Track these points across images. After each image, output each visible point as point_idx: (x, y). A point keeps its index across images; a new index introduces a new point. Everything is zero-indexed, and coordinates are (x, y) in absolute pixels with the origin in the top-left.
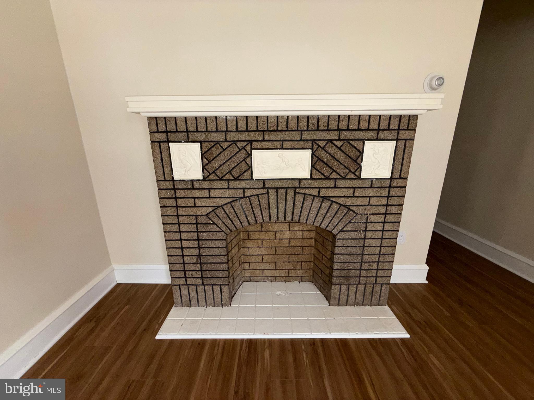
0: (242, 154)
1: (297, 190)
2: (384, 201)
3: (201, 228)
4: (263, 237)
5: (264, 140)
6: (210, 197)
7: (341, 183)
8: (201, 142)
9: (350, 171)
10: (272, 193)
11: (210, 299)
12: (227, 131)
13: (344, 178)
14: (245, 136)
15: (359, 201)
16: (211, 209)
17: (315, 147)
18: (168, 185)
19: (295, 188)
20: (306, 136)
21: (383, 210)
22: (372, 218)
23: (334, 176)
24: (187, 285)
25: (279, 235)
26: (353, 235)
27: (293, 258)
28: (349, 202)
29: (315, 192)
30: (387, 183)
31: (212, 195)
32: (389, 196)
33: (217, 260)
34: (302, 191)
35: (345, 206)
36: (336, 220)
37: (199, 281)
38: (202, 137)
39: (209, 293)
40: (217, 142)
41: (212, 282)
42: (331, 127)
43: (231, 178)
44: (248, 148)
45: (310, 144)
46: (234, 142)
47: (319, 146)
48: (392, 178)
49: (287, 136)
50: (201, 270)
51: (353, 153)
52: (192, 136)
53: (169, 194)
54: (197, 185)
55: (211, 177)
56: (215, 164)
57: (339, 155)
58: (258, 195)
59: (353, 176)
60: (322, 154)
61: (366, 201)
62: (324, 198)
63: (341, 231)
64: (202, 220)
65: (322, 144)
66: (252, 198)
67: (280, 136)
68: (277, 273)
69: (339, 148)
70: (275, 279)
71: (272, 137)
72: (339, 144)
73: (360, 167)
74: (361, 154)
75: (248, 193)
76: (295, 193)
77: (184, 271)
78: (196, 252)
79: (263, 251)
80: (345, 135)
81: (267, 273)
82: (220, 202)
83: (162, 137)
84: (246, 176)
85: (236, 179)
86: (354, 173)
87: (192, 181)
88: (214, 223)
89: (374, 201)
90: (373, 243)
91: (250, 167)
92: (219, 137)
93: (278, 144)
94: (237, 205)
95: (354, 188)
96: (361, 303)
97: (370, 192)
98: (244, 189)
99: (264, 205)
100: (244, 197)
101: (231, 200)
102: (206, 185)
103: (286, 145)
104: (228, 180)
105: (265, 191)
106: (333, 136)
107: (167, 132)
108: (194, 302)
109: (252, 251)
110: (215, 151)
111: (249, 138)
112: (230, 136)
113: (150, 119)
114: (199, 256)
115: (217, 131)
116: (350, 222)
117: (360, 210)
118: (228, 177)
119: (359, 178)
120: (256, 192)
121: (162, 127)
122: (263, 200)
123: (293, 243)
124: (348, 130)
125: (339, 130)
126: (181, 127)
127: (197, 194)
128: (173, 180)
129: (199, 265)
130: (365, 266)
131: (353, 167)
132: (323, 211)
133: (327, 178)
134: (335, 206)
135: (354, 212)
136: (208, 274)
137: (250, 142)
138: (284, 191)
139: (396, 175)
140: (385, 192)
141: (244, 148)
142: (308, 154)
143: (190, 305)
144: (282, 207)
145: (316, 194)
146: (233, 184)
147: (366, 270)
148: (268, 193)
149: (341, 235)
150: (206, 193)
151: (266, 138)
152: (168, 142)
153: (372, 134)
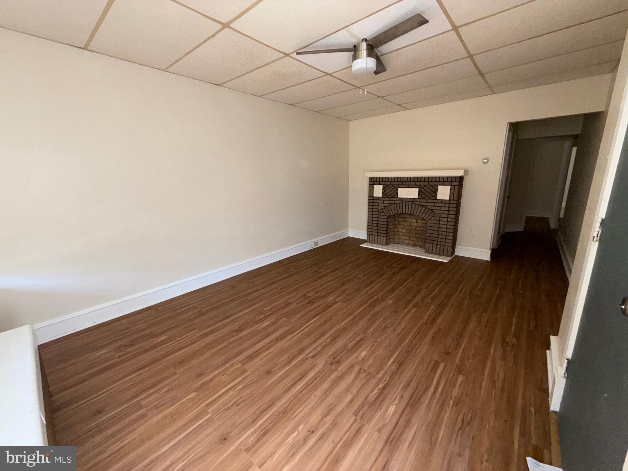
0: (395, 189)
1: (413, 202)
2: (447, 209)
3: (380, 214)
4: (405, 224)
5: (402, 185)
6: (384, 203)
7: (429, 201)
8: (383, 185)
9: (433, 196)
10: (404, 203)
11: (379, 243)
12: (391, 182)
13: (430, 199)
14: (396, 183)
15: (436, 208)
16: (383, 207)
17: (420, 187)
18: (372, 198)
19: (412, 202)
20: (417, 183)
21: (447, 212)
22: (442, 216)
23: (427, 198)
24: (372, 234)
25: (412, 224)
26: (434, 222)
27: (417, 236)
28: (432, 208)
29: (419, 204)
30: (448, 202)
31: (384, 202)
32: (449, 207)
33: (383, 226)
34: (415, 203)
35: (431, 210)
36: (427, 215)
37: (376, 234)
38: (383, 183)
39: (379, 239)
40: (388, 185)
41: (381, 234)
42: (426, 181)
43: (391, 197)
44: (397, 187)
45: (418, 186)
46: (393, 185)
47: (421, 187)
48: (450, 200)
49: (410, 183)
50: (377, 229)
51: (434, 190)
52: (381, 183)
53: (371, 201)
54: (380, 199)
55: (385, 196)
56: (386, 192)
57: (429, 190)
58: (399, 203)
59: (434, 198)
60: (422, 190)
61: (439, 208)
62: (423, 206)
63: (429, 220)
64: (380, 211)
65: (423, 186)
66: (397, 204)
67: (408, 183)
68: (410, 242)
69: (429, 188)
70: (409, 245)
71: (405, 184)
72: (428, 186)
73: (437, 195)
74: (437, 190)
75: (396, 202)
76: (412, 203)
77: (372, 229)
78: (376, 222)
79: (404, 230)
80: (430, 183)
81: (406, 241)
82: (387, 205)
83: (372, 183)
84: (396, 196)
85: (393, 197)
86: (434, 197)
87: (379, 197)
88: (384, 212)
89: (443, 208)
90: (444, 226)
91: (397, 193)
92: (389, 183)
93: (406, 186)
94: (392, 206)
95: (435, 203)
96: (438, 254)
97: (441, 205)
98: (395, 201)
99: (401, 207)
100: (394, 204)
101: (390, 204)
102: (383, 199)
103: (410, 186)
104: (390, 198)
105: (401, 202)
106: (426, 184)
107: (374, 182)
108: (373, 242)
109: (400, 230)
110: (387, 188)
111: (398, 184)
112: (392, 183)
113: (370, 178)
114: (378, 224)
115: (388, 182)
116: (433, 216)
117: (437, 212)
118: (390, 196)
119: (436, 199)
120: (399, 202)
121: (372, 181)
122: (401, 205)
123: (418, 228)
124: (432, 181)
125: (428, 182)
126: (378, 180)
127: (379, 201)
128: (373, 197)
129: (377, 227)
130: (440, 236)
131: (434, 195)
132: (422, 211)
133: (424, 199)
134: (427, 209)
135: (435, 212)
136: (379, 231)
137: (398, 185)
138: (408, 202)
139: (452, 199)
140: (447, 205)
141: (396, 187)
142: (417, 189)
143: (372, 243)
144: (407, 208)
145: (420, 204)
146: (391, 199)
147: (440, 238)
148: (402, 203)
149: (429, 221)
150: (382, 202)
151: (403, 184)
152: (374, 184)
153: (441, 183)
